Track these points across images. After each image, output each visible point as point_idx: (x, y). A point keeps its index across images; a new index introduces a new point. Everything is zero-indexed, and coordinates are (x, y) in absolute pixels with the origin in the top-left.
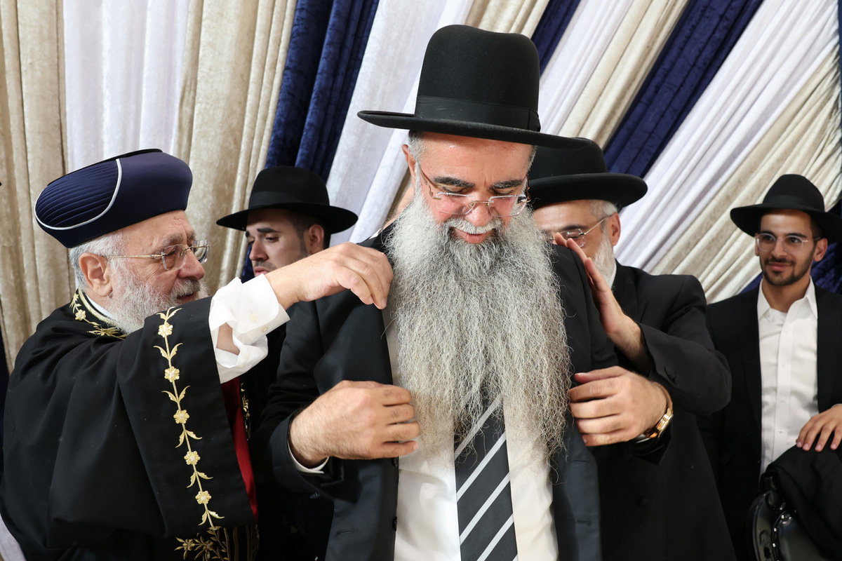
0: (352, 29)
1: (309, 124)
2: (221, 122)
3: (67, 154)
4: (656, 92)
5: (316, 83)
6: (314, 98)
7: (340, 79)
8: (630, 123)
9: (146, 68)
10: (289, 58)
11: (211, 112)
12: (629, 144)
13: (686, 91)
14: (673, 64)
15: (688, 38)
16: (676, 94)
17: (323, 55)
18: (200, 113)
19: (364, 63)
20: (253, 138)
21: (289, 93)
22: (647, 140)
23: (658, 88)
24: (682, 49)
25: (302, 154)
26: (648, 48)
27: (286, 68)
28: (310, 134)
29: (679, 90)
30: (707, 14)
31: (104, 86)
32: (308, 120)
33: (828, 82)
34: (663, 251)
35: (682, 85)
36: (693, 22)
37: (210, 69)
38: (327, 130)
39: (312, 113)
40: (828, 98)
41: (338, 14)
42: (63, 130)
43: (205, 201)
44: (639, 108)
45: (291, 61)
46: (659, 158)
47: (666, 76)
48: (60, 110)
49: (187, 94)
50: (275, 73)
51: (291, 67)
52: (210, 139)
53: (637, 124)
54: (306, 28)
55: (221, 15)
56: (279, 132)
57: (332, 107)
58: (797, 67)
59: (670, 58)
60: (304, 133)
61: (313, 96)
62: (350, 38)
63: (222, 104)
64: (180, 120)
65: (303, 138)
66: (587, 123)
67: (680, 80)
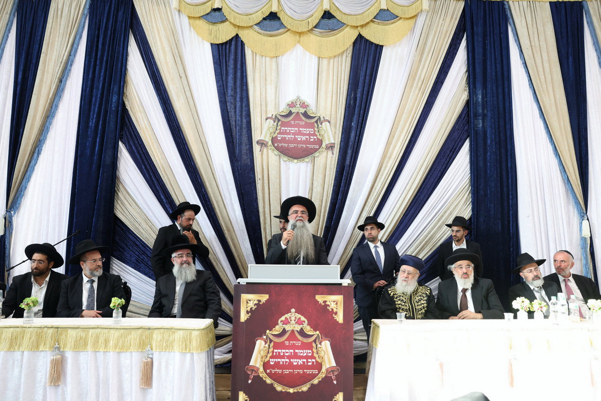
0: (349, 176)
1: (339, 199)
4: (423, 189)
5: (341, 189)
8: (417, 197)
9: (300, 186)
10: (334, 183)
11: (317, 196)
12: (416, 203)
13: (431, 189)
14: (427, 182)
15: (431, 176)
16: (428, 190)
17: (342, 182)
18: (314, 196)
19: (352, 183)
20: (326, 202)
22: (421, 202)
24: (430, 179)
25: (337, 206)
26: (421, 180)
27: (334, 185)
30: (436, 170)
31: (290, 189)
33: (468, 186)
34: (426, 229)
35: (429, 188)
36: (433, 172)
37: (316, 186)
38: (343, 200)
39: (340, 196)
40: (468, 190)
41: (346, 172)
44: (419, 194)
46: (424, 206)
47: (426, 185)
49: (310, 191)
53: (419, 197)
55: (319, 173)
56: (332, 201)
57: (344, 195)
58: (458, 184)
59: (426, 181)
61: (340, 192)
62: (348, 178)
63: (319, 194)
66: (406, 198)
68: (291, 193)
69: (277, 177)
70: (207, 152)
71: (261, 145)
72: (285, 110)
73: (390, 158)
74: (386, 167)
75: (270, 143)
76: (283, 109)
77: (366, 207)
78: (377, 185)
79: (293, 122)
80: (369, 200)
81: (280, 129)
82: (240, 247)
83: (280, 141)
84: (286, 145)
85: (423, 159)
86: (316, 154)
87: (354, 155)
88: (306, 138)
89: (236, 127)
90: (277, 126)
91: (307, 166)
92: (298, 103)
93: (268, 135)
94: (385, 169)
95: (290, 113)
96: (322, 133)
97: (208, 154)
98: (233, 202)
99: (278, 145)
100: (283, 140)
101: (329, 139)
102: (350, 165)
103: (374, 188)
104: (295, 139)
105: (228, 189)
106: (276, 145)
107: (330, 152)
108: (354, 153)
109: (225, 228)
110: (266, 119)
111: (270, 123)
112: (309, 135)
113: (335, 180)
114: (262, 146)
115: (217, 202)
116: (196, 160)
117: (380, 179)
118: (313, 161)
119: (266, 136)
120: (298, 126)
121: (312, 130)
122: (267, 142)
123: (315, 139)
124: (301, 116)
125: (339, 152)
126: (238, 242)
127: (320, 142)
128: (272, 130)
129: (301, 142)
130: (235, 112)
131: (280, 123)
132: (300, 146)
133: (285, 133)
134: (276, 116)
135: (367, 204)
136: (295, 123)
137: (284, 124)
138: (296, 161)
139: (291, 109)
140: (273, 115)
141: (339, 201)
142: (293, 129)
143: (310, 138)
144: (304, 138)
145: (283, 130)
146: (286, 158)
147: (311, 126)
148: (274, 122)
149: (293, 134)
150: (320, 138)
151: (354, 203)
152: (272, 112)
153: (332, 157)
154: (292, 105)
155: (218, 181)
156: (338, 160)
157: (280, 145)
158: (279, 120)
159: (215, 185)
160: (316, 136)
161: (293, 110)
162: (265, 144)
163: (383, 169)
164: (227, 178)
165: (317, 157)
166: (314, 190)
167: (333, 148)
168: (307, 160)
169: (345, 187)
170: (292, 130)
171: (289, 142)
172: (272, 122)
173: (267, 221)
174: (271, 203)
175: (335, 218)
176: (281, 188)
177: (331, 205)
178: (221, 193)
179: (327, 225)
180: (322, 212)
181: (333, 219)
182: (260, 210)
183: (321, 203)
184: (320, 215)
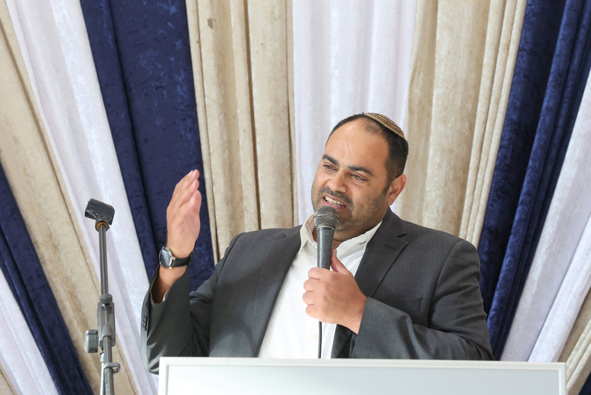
1: (546, 108)
2: (460, 108)
3: (295, 135)
5: (554, 67)
6: (552, 82)
7: (576, 61)
9: (374, 50)
10: (523, 39)
11: (451, 97)
17: (560, 36)
18: (439, 97)
20: (486, 121)
21: (525, 76)
25: (540, 140)
27: (520, 50)
28: (548, 118)
31: (332, 66)
32: (545, 104)
37: (449, 53)
39: (550, 97)
42: (291, 111)
45: (527, 42)
48: (288, 92)
49: (417, 75)
50: (507, 54)
51: (526, 48)
52: (450, 125)
54: (542, 9)
56: (514, 117)
60: (542, 118)
61: (551, 78)
62: (587, 16)
63: (461, 88)
65: (540, 122)
68: (334, 84)
69: (277, 13)
98: (83, 118)
105: (59, 67)
113: (524, 28)
141: (545, 119)
155: (16, 29)
164: (58, 19)
166: (441, 72)
169: (572, 57)
173: (245, 204)
174: (257, 126)
175: (528, 193)
176: (289, 60)
177: (507, 137)
178: (26, 83)
179: (492, 222)
180: (472, 165)
181: (522, 198)
182: (210, 154)
183: (467, 124)
184: (466, 180)
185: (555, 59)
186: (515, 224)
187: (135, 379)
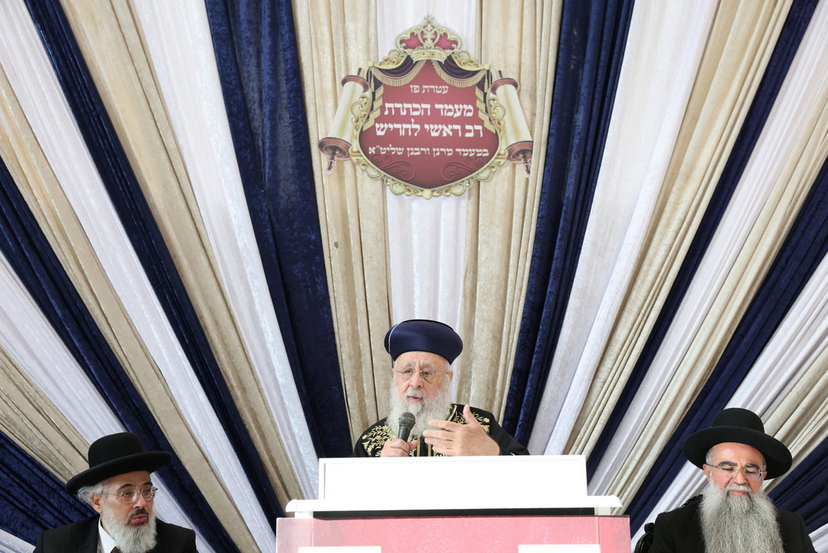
0: (575, 229)
1: (550, 292)
2: (495, 293)
3: (392, 313)
4: (787, 262)
5: (553, 266)
6: (553, 276)
7: (568, 262)
8: (769, 285)
9: (441, 259)
10: (535, 249)
11: (489, 286)
12: (769, 299)
14: (798, 241)
15: (808, 223)
16: (801, 263)
17: (557, 246)
18: (481, 287)
19: (583, 251)
20: (513, 302)
21: (537, 272)
22: (782, 296)
23: (788, 259)
24: (804, 232)
25: (546, 313)
26: (779, 232)
27: (533, 256)
28: (551, 299)
29: (803, 260)
30: (821, 206)
31: (415, 270)
32: (549, 290)
34: (801, 373)
35: (805, 257)
36: (811, 212)
37: (487, 259)
38: (561, 294)
39: (552, 286)
41: (565, 219)
43: (487, 345)
44: (774, 275)
45: (537, 251)
46: (792, 308)
47: (793, 251)
49: (468, 273)
50: (526, 259)
51: (537, 255)
53: (774, 285)
54: (546, 230)
55: (491, 223)
56: (531, 298)
59: (795, 239)
60: (547, 299)
61: (552, 274)
62: (574, 234)
63: (495, 281)
64: (464, 290)
65: (546, 301)
66: (739, 286)
67: (804, 253)
68: (417, 281)
69: (379, 237)
70: (181, 173)
71: (331, 152)
72: (393, 56)
73: (688, 177)
74: (677, 203)
75: (356, 146)
76: (388, 51)
77: (626, 314)
78: (655, 254)
79: (415, 89)
80: (634, 294)
81: (383, 108)
82: (278, 435)
83: (384, 141)
84: (399, 151)
85: (784, 175)
86: (483, 173)
87: (585, 173)
88: (452, 130)
89: (261, 106)
90: (374, 99)
91: (458, 206)
92: (429, 36)
93: (350, 125)
94: (675, 209)
95: (408, 64)
96: (498, 113)
97: (183, 180)
98: (258, 308)
99: (378, 150)
100: (392, 137)
101: (516, 130)
102: (576, 201)
103: (646, 262)
104: (425, 134)
105: (243, 276)
106: (372, 150)
107: (520, 167)
108: (586, 167)
109: (235, 384)
110: (344, 82)
111: (353, 92)
112: (462, 121)
113: (535, 243)
114: (334, 154)
115: (211, 311)
116: (150, 195)
117: (663, 234)
118: (474, 191)
119: (343, 127)
120: (432, 98)
121: (470, 107)
122: (348, 145)
123: (477, 132)
124: (439, 70)
125: (545, 165)
126: (272, 422)
127: (491, 140)
128: (358, 111)
129: (441, 141)
130: (259, 65)
131: (380, 91)
132: (437, 151)
133: (396, 118)
134: (369, 73)
135: (629, 306)
136: (421, 89)
137: (392, 95)
138: (427, 192)
139: (409, 51)
140: (360, 70)
141: (550, 299)
142: (416, 106)
143: (464, 131)
144: (447, 130)
145: (390, 109)
146: (399, 188)
147: (467, 96)
148: (366, 88)
149: (419, 120)
150: (491, 128)
151: (592, 304)
152: (358, 61)
153: (527, 180)
154: (413, 41)
155: (214, 252)
156: (543, 186)
157: (383, 150)
158: (378, 84)
159: (206, 264)
160: (481, 122)
161: (416, 55)
162: (341, 151)
163: (668, 208)
164: (241, 245)
165: (486, 179)
166: (482, 271)
167: (528, 155)
168: (457, 188)
169: (565, 260)
170: (415, 110)
171: (407, 141)
172: (360, 88)
173: (363, 358)
174: (369, 309)
175: (540, 346)
176: (388, 267)
177: (527, 311)
178: (222, 286)
179: (519, 366)
180: (505, 329)
181: (536, 349)
182: (338, 328)
183: (501, 305)
184: (501, 339)
185: (554, 261)
186: (532, 366)
187: (296, 471)
